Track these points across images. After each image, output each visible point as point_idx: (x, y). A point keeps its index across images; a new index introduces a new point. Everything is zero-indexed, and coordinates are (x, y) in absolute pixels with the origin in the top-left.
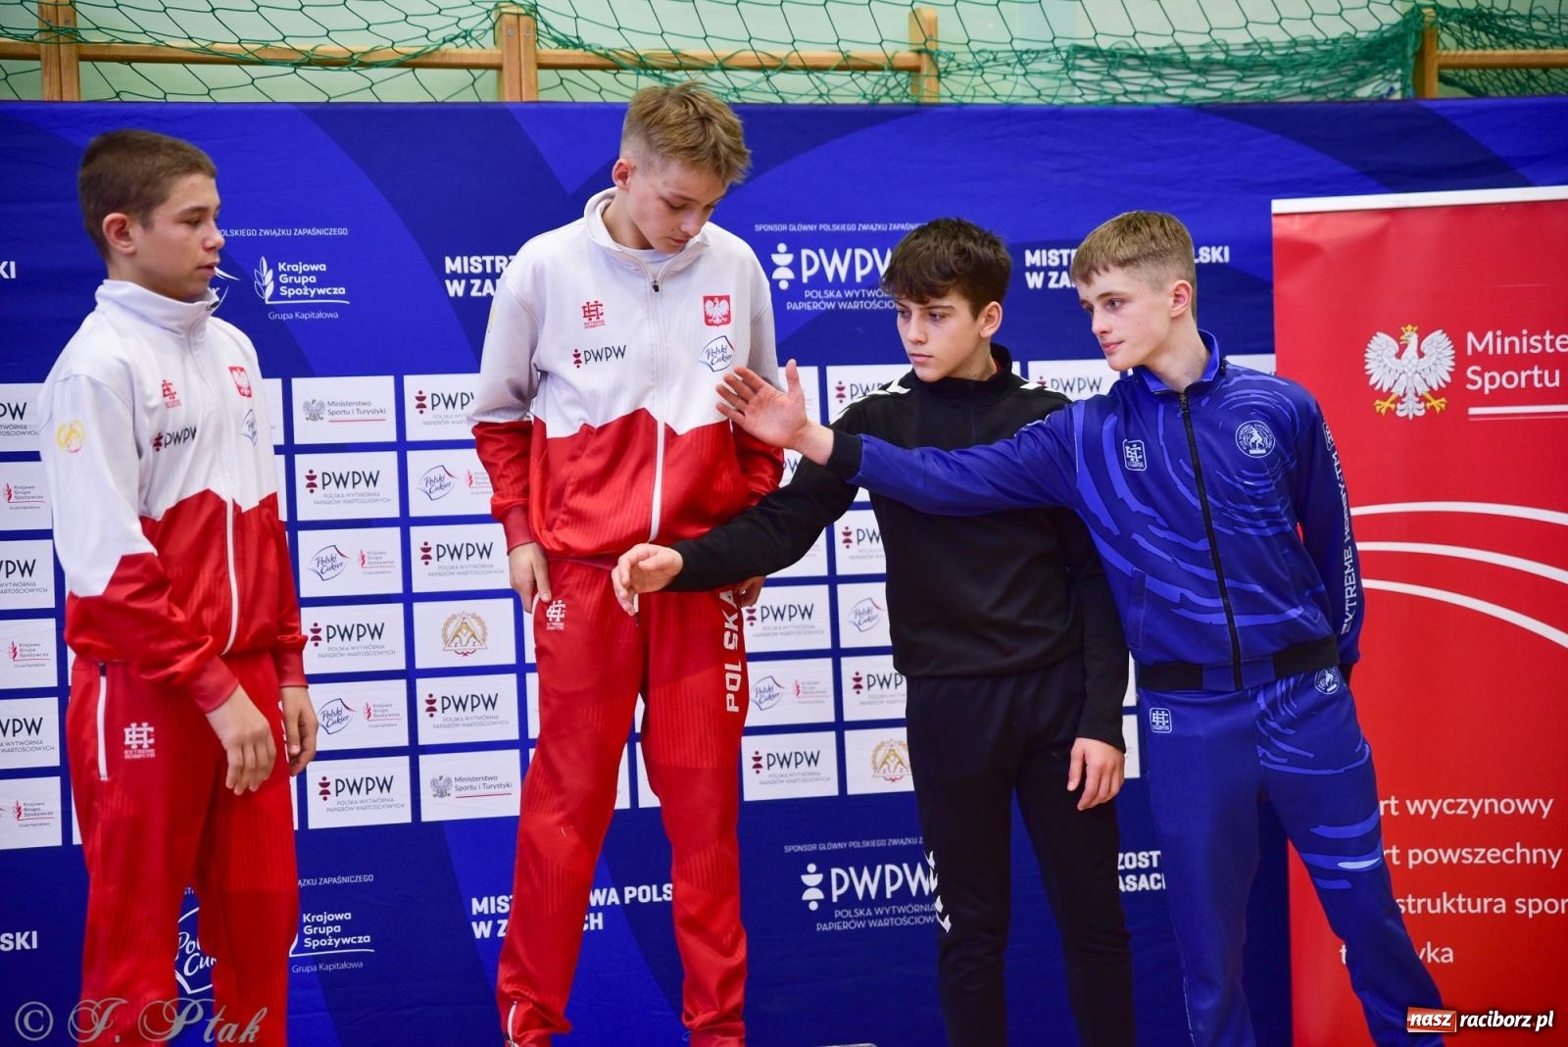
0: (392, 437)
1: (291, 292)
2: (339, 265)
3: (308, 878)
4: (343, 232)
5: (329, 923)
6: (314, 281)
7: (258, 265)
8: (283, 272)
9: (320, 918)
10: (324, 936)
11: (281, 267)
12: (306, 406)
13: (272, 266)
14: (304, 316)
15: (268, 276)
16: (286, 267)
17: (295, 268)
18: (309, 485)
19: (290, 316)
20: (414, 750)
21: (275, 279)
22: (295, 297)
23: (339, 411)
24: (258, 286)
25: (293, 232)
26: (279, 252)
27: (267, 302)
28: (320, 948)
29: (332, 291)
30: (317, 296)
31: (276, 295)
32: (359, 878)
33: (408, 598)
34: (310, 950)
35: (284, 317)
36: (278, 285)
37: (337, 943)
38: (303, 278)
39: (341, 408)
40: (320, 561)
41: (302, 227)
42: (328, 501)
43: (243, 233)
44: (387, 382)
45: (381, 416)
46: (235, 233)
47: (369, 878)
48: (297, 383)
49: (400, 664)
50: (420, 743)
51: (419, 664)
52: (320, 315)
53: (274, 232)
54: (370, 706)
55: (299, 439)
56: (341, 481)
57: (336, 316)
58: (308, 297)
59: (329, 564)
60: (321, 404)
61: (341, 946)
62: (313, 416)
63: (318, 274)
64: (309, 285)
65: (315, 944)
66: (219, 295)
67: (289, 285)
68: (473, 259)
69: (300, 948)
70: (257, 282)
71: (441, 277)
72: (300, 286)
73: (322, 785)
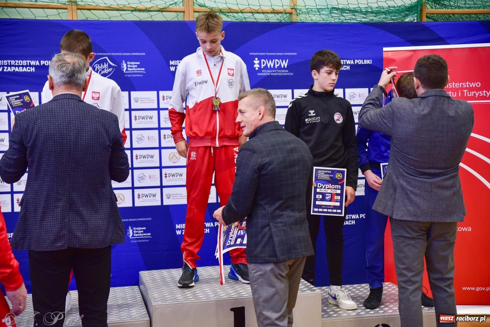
0: (156, 107)
1: (131, 69)
2: (143, 62)
3: (135, 219)
4: (144, 54)
6: (137, 67)
7: (122, 62)
9: (138, 229)
12: (134, 99)
13: (126, 62)
14: (134, 76)
15: (125, 65)
16: (129, 63)
17: (132, 63)
19: (130, 76)
20: (161, 187)
22: (132, 71)
23: (143, 100)
25: (131, 54)
26: (128, 59)
27: (124, 72)
28: (138, 236)
29: (141, 69)
30: (137, 71)
31: (127, 70)
32: (148, 219)
33: (160, 148)
35: (129, 76)
36: (127, 67)
38: (134, 66)
40: (138, 138)
41: (133, 53)
42: (140, 123)
43: (118, 54)
44: (155, 93)
45: (153, 101)
46: (116, 54)
47: (150, 219)
48: (132, 93)
49: (158, 165)
50: (163, 185)
51: (163, 165)
52: (138, 75)
53: (126, 54)
54: (151, 175)
55: (133, 107)
56: (143, 118)
57: (142, 76)
58: (135, 71)
59: (140, 139)
60: (138, 98)
61: (143, 236)
62: (136, 101)
63: (137, 65)
64: (135, 68)
65: (137, 235)
66: (112, 70)
67: (130, 68)
68: (177, 61)
69: (133, 236)
70: (122, 67)
71: (169, 66)
72: (133, 68)
73: (138, 195)
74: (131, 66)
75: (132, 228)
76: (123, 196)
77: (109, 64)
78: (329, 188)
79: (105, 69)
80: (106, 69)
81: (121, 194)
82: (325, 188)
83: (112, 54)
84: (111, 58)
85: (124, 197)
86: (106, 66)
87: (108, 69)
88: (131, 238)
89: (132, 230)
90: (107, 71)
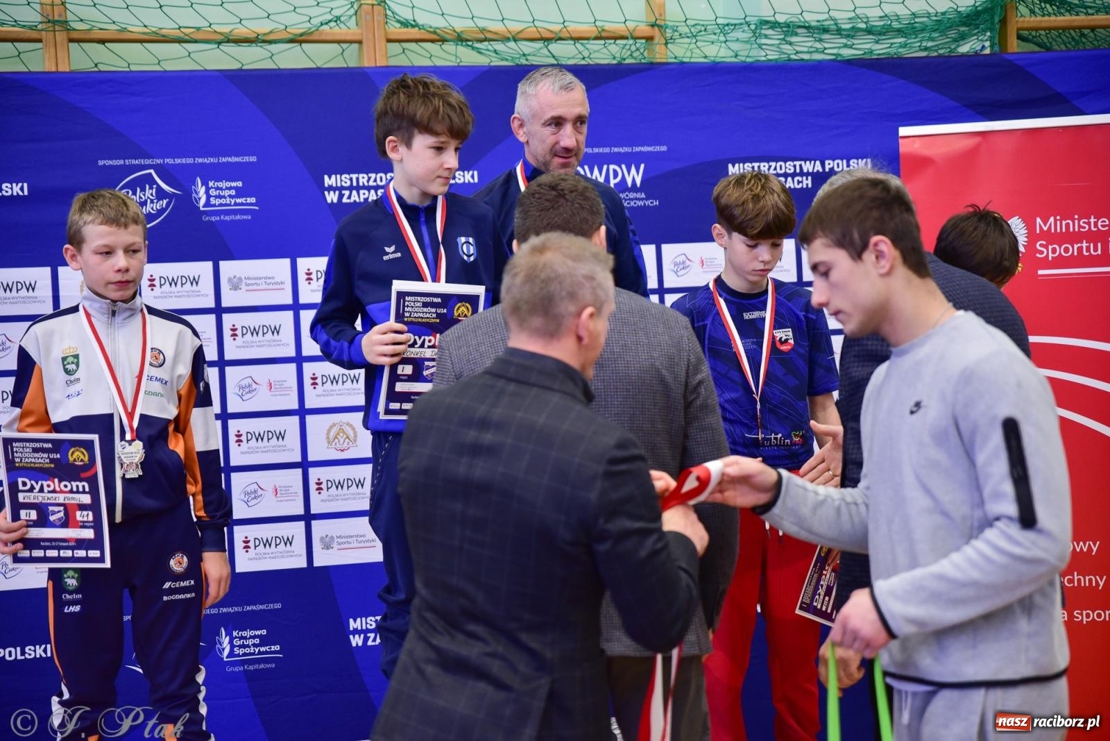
0: (289, 301)
1: (218, 202)
2: (251, 182)
3: (236, 606)
4: (253, 159)
5: (251, 637)
6: (234, 193)
7: (194, 183)
8: (212, 188)
9: (245, 634)
10: (248, 646)
11: (211, 184)
12: (230, 280)
13: (205, 183)
14: (227, 218)
15: (202, 191)
16: (214, 184)
17: (220, 184)
18: (233, 335)
19: (218, 218)
20: (308, 517)
21: (207, 192)
22: (221, 205)
23: (254, 283)
24: (194, 197)
25: (219, 159)
26: (210, 174)
28: (245, 654)
29: (246, 200)
30: (236, 204)
31: (208, 204)
32: (271, 606)
33: (302, 412)
34: (238, 655)
35: (213, 219)
36: (209, 196)
37: (257, 650)
38: (226, 191)
39: (253, 282)
40: (241, 388)
41: (224, 156)
42: (246, 346)
43: (184, 161)
44: (285, 263)
45: (282, 286)
46: (178, 161)
47: (278, 606)
48: (224, 265)
49: (297, 458)
50: (312, 512)
51: (311, 458)
52: (238, 217)
53: (206, 160)
54: (277, 487)
55: (225, 303)
56: (255, 332)
57: (250, 217)
58: (230, 205)
59: (247, 389)
60: (240, 279)
61: (260, 653)
62: (235, 287)
63: (236, 188)
64: (230, 196)
65: (242, 651)
66: (168, 205)
67: (216, 197)
68: (343, 176)
69: (231, 654)
70: (194, 195)
71: (323, 188)
72: (224, 197)
73: (245, 542)
74: (218, 191)
75: (229, 633)
77: (159, 189)
79: (149, 201)
80: (152, 202)
83: (167, 161)
84: (163, 172)
86: (150, 193)
87: (155, 201)
88: (225, 660)
89: (228, 638)
90: (152, 209)
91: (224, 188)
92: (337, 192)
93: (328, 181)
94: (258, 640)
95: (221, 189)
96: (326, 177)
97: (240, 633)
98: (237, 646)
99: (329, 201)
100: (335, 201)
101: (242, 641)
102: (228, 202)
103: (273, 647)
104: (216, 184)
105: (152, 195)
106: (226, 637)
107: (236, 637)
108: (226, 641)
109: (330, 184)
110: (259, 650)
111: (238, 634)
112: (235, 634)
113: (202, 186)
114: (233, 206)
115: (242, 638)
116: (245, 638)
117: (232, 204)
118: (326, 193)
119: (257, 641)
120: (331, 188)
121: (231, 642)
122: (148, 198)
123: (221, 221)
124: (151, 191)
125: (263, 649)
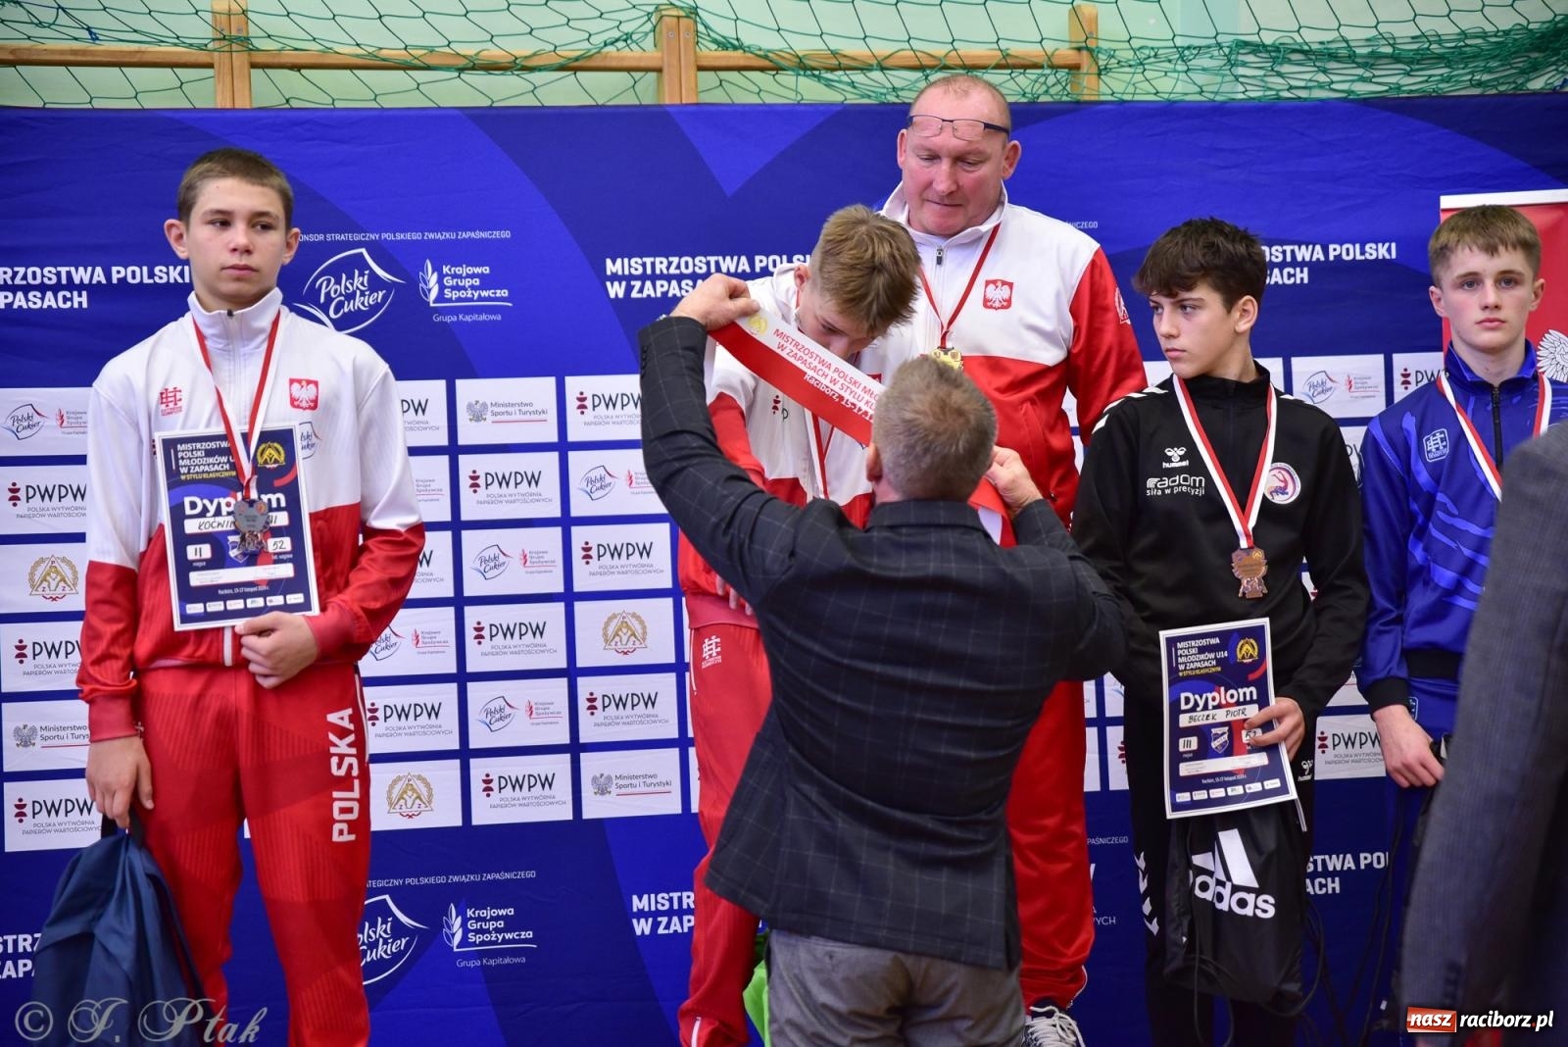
0: (554, 438)
1: (455, 295)
2: (502, 267)
3: (472, 873)
4: (506, 234)
5: (493, 919)
6: (478, 283)
7: (422, 268)
8: (447, 275)
9: (483, 913)
10: (488, 931)
11: (446, 269)
12: (470, 407)
13: (437, 269)
14: (468, 318)
15: (433, 279)
16: (450, 270)
17: (459, 270)
18: (473, 486)
19: (454, 319)
20: (575, 748)
21: (440, 281)
22: (459, 299)
23: (504, 412)
24: (423, 289)
25: (457, 235)
26: (445, 255)
27: (432, 305)
28: (483, 943)
29: (495, 293)
30: (480, 299)
31: (440, 298)
32: (522, 875)
33: (569, 597)
34: (474, 944)
35: (449, 319)
36: (442, 287)
37: (500, 938)
38: (467, 280)
39: (503, 409)
40: (483, 561)
41: (465, 230)
42: (491, 501)
43: (408, 236)
44: (549, 383)
45: (543, 416)
46: (400, 236)
47: (531, 874)
48: (461, 385)
49: (561, 663)
50: (582, 741)
51: (581, 663)
52: (483, 317)
53: (439, 236)
54: (532, 704)
55: (463, 440)
56: (504, 481)
57: (499, 318)
58: (472, 300)
59: (493, 563)
60: (485, 405)
61: (505, 941)
62: (478, 417)
63: (481, 276)
64: (473, 287)
65: (479, 938)
66: (385, 298)
67: (453, 288)
68: (633, 260)
69: (464, 942)
70: (422, 285)
71: (603, 278)
72: (464, 288)
73: (485, 781)
74: (455, 280)
75: (461, 912)
76: (428, 785)
77: (373, 276)
78: (1219, 706)
79: (358, 292)
80: (363, 294)
81: (419, 778)
82: (1206, 708)
83: (385, 236)
84: (380, 252)
85: (430, 789)
86: (359, 281)
87: (367, 293)
88: (455, 950)
89: (460, 918)
90: (363, 304)
91: (464, 275)
92: (624, 283)
93: (611, 267)
94: (502, 922)
95: (460, 277)
96: (609, 262)
97: (477, 912)
98: (472, 931)
99: (612, 296)
100: (621, 295)
101: (479, 924)
102: (469, 296)
103: (523, 933)
104: (453, 269)
105: (362, 284)
106: (457, 917)
107: (471, 918)
108: (457, 923)
109: (614, 271)
110: (504, 937)
111: (474, 913)
112: (470, 913)
113: (433, 272)
114: (476, 301)
115: (479, 919)
116: (484, 920)
117: (475, 298)
118: (608, 284)
119: (501, 924)
120: (615, 277)
121: (464, 925)
122: (357, 288)
123: (459, 323)
124: (361, 279)
125: (509, 936)
